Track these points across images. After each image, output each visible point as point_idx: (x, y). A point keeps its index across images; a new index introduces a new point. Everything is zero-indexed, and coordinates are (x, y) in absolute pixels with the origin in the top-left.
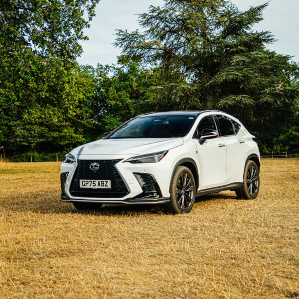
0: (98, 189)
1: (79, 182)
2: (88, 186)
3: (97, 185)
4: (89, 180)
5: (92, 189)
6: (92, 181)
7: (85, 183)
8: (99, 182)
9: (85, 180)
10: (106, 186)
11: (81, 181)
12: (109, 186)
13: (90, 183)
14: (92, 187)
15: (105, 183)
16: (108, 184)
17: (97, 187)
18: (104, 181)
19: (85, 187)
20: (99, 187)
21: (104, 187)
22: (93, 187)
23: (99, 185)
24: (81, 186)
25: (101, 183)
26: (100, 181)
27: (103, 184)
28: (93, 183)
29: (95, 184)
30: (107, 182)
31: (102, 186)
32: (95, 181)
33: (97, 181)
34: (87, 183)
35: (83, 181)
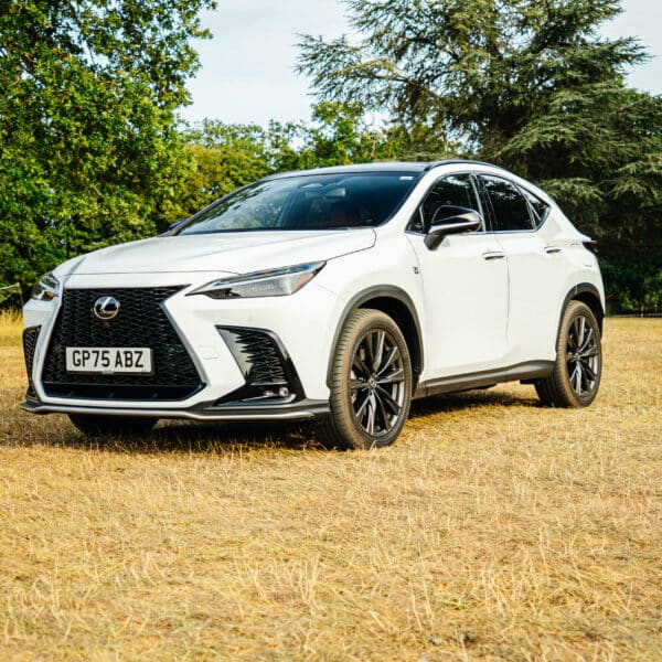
0: (117, 376)
1: (64, 354)
2: (89, 367)
3: (113, 361)
4: (90, 350)
5: (99, 374)
6: (101, 350)
7: (80, 357)
8: (118, 355)
9: (81, 349)
10: (137, 366)
11: (70, 351)
12: (147, 367)
13: (93, 356)
14: (100, 368)
15: (135, 357)
16: (144, 361)
17: (112, 369)
18: (133, 350)
19: (80, 369)
20: (120, 369)
21: (133, 369)
22: (103, 369)
23: (118, 362)
24: (70, 367)
25: (123, 357)
26: (122, 350)
27: (131, 359)
28: (103, 358)
29: (107, 359)
30: (141, 353)
31: (127, 366)
32: (107, 352)
33: (112, 352)
34: (86, 355)
35: (75, 352)
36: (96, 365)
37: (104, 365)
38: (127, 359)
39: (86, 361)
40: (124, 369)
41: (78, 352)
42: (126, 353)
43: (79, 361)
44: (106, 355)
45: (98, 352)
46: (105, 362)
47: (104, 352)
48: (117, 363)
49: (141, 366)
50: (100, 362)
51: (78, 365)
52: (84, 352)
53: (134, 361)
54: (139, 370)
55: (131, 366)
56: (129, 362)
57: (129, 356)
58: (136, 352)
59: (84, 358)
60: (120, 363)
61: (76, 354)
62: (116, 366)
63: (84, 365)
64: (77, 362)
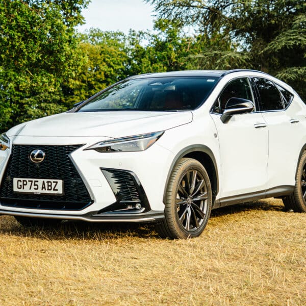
0: (42, 195)
1: (12, 182)
2: (27, 189)
3: (40, 187)
4: (27, 180)
5: (32, 194)
6: (34, 180)
7: (21, 184)
9: (22, 179)
10: (54, 190)
11: (15, 180)
12: (60, 191)
13: (29, 184)
14: (33, 191)
15: (53, 185)
16: (59, 187)
17: (40, 191)
18: (52, 181)
19: (22, 190)
20: (44, 191)
21: (52, 192)
22: (35, 191)
23: (43, 187)
24: (15, 189)
25: (46, 184)
26: (46, 180)
27: (51, 186)
28: (35, 185)
29: (37, 185)
30: (57, 182)
31: (48, 189)
32: (37, 181)
33: (40, 182)
34: (25, 183)
35: (18, 181)
36: (30, 189)
37: (35, 189)
38: (48, 186)
39: (25, 186)
40: (47, 192)
41: (20, 181)
42: (48, 182)
43: (21, 186)
44: (36, 183)
45: (32, 181)
46: (36, 187)
47: (35, 181)
48: (43, 188)
49: (57, 190)
50: (33, 187)
51: (20, 188)
52: (24, 181)
53: (53, 186)
54: (55, 192)
55: (51, 190)
56: (50, 188)
57: (50, 184)
58: (54, 182)
59: (24, 185)
60: (45, 188)
61: (19, 182)
62: (42, 189)
63: (23, 188)
64: (19, 187)
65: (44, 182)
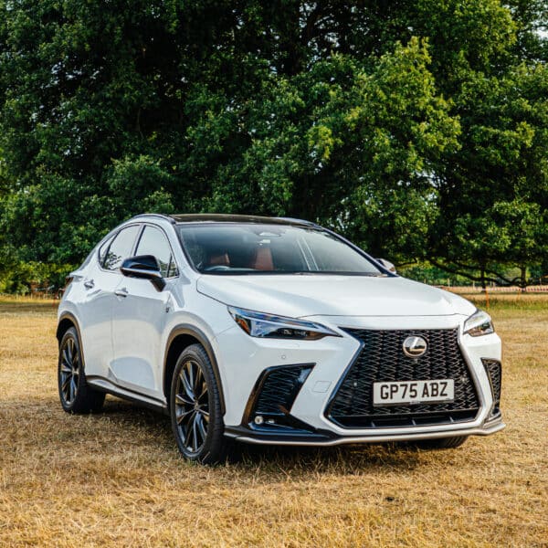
0: (424, 404)
1: (371, 389)
2: (397, 399)
3: (420, 392)
4: (398, 384)
5: (406, 405)
6: (409, 383)
7: (388, 391)
9: (389, 384)
10: (442, 395)
11: (377, 386)
12: (450, 396)
13: (401, 390)
14: (408, 399)
15: (441, 387)
16: (448, 390)
17: (419, 399)
18: (438, 381)
19: (388, 401)
20: (426, 399)
21: (439, 398)
22: (411, 400)
23: (426, 393)
24: (377, 400)
25: (430, 388)
26: (429, 382)
27: (437, 390)
28: (411, 390)
29: (415, 391)
30: (446, 384)
31: (433, 395)
32: (415, 385)
33: (420, 385)
34: (394, 389)
35: (383, 386)
36: (403, 397)
37: (412, 396)
38: (433, 390)
39: (394, 394)
40: (431, 399)
41: (387, 386)
42: (432, 384)
43: (387, 394)
44: (414, 388)
45: (406, 385)
46: (413, 393)
47: (412, 385)
48: (424, 393)
49: (446, 395)
50: (408, 393)
51: (386, 398)
52: (392, 386)
53: (440, 390)
54: (443, 398)
55: (436, 395)
56: (435, 392)
57: (435, 387)
58: (442, 383)
59: (392, 392)
60: (427, 394)
61: (385, 389)
62: (423, 396)
63: (391, 398)
64: (384, 396)
65: (426, 385)
